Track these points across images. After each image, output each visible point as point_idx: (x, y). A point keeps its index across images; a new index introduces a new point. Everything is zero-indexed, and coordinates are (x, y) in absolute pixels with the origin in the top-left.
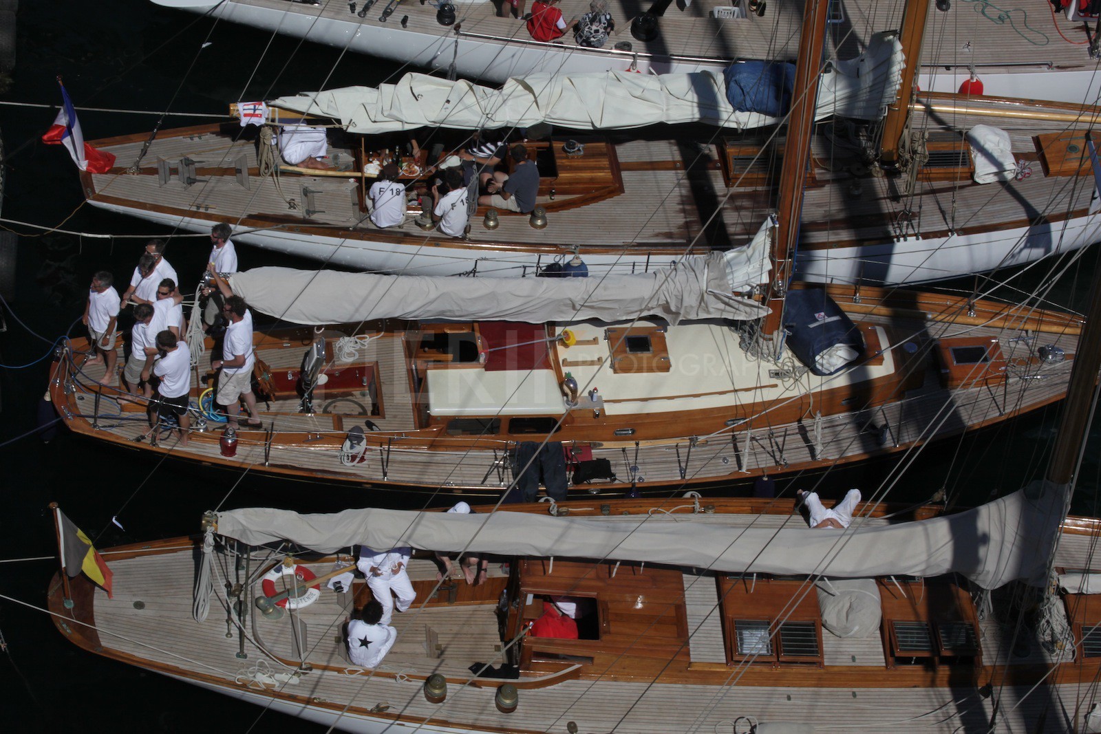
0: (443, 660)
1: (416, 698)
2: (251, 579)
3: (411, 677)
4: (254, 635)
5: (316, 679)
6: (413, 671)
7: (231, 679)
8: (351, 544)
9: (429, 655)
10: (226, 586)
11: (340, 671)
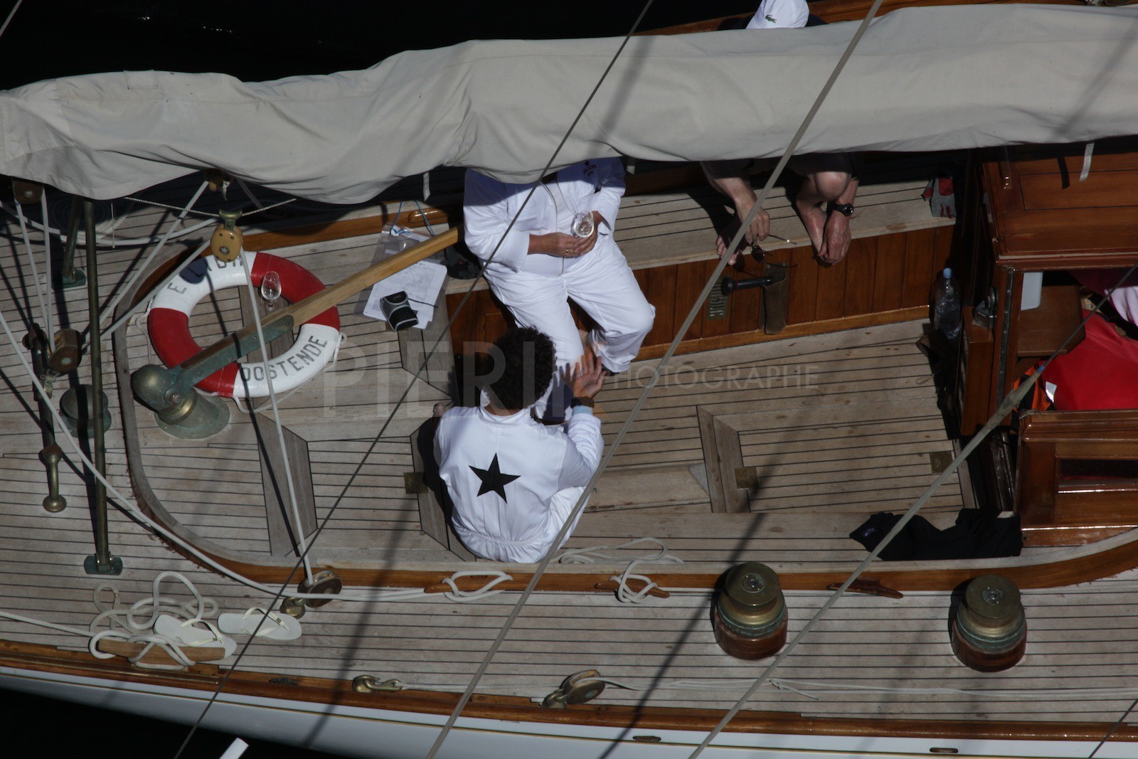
0: (760, 517)
1: (686, 649)
2: (109, 311)
3: (664, 582)
4: (140, 492)
5: (355, 618)
6: (667, 563)
7: (77, 644)
8: (422, 165)
9: (717, 506)
10: (26, 342)
11: (430, 582)
